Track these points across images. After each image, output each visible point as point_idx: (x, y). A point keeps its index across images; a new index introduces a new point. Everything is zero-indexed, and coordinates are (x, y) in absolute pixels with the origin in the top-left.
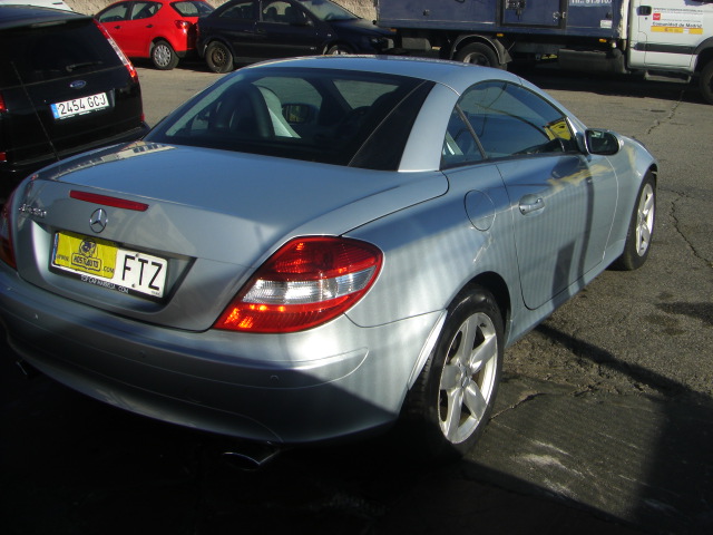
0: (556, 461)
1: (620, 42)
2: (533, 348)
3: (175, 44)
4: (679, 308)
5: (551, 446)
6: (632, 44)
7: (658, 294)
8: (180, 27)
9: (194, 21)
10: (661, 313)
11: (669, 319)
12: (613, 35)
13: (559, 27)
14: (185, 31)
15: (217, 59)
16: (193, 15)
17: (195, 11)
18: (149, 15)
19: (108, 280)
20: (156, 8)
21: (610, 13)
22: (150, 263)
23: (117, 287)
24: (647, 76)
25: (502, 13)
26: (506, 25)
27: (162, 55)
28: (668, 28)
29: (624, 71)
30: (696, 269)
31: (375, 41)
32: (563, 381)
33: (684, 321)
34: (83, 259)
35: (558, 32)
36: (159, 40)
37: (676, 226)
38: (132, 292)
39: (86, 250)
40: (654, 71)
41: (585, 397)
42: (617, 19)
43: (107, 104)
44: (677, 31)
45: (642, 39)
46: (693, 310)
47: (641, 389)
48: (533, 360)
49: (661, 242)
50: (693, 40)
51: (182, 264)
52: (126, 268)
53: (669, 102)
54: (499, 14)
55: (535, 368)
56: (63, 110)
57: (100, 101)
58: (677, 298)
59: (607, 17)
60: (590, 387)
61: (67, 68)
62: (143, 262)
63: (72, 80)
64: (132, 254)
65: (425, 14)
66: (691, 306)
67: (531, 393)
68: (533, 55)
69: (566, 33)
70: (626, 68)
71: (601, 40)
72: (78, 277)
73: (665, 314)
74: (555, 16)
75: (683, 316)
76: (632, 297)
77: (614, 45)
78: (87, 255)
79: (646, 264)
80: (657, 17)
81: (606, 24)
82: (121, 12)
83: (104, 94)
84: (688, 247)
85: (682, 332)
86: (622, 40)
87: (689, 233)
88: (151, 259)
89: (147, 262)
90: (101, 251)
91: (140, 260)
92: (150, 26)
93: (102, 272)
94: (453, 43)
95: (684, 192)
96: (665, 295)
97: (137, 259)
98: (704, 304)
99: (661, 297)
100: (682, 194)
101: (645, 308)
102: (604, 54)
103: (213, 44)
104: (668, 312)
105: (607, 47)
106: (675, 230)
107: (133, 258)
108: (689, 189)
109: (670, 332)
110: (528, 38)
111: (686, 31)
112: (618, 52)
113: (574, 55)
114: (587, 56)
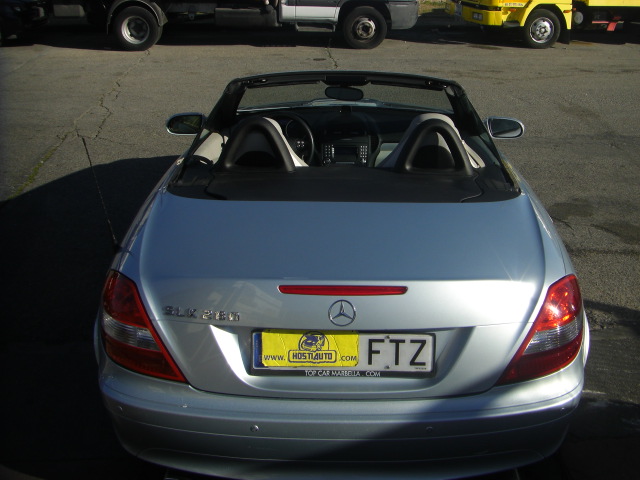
19: (349, 368)
22: (408, 342)
23: (363, 372)
24: (298, 27)
29: (277, 25)
34: (306, 354)
38: (386, 373)
39: (310, 345)
40: (303, 22)
52: (372, 352)
53: (319, 48)
62: (398, 342)
64: (380, 336)
70: (278, 22)
72: (301, 373)
77: (267, 2)
78: (313, 348)
88: (408, 337)
89: (403, 341)
90: (334, 341)
91: (392, 341)
93: (340, 362)
94: (109, 8)
97: (387, 341)
102: (258, 10)
105: (260, 4)
107: (382, 341)
112: (271, 8)
113: (230, 13)
114: (242, 13)
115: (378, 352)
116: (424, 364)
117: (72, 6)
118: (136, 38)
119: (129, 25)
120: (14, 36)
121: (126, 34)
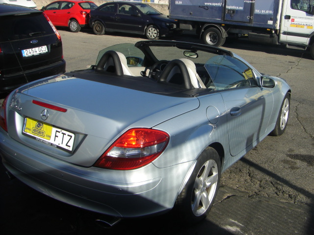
0: (238, 229)
1: (276, 31)
2: (231, 173)
3: (80, 21)
4: (296, 157)
5: (236, 222)
6: (282, 32)
7: (288, 149)
8: (82, 14)
9: (89, 11)
10: (289, 159)
11: (292, 162)
12: (273, 28)
13: (249, 23)
14: (84, 16)
15: (98, 29)
16: (88, 9)
17: (89, 7)
18: (69, 8)
19: (48, 141)
20: (72, 4)
21: (272, 17)
22: (67, 135)
23: (52, 144)
24: (287, 46)
25: (224, 15)
26: (226, 20)
27: (74, 25)
28: (297, 25)
29: (277, 43)
30: (305, 138)
31: (168, 24)
32: (243, 190)
33: (299, 163)
34: (37, 130)
35: (249, 25)
36: (72, 19)
37: (297, 118)
38: (58, 147)
39: (38, 127)
40: (290, 44)
41: (253, 198)
42: (275, 20)
43: (47, 51)
44: (301, 27)
45: (286, 30)
46: (303, 158)
47: (278, 195)
48: (230, 178)
49: (290, 125)
50: (308, 31)
51: (81, 137)
52: (56, 136)
53: (297, 58)
54: (223, 16)
55: (231, 182)
56: (27, 53)
57: (44, 49)
58: (296, 152)
59: (271, 19)
60: (255, 192)
61: (30, 34)
62: (64, 134)
63: (31, 40)
64: (59, 130)
65: (190, 14)
66: (302, 156)
67: (229, 195)
68: (237, 34)
69: (252, 25)
70: (278, 42)
71: (268, 29)
72: (35, 138)
73: (290, 159)
74: (248, 18)
75: (298, 161)
76: (276, 150)
77: (273, 32)
78: (39, 129)
79: (283, 135)
80: (293, 20)
81: (270, 22)
82: (57, 6)
83: (46, 46)
84: (302, 128)
85: (298, 168)
86: (277, 30)
87: (303, 121)
88: (67, 133)
89: (65, 134)
90: (45, 128)
92: (69, 13)
93: (45, 137)
94: (202, 27)
95: (302, 101)
96: (291, 150)
97: (61, 132)
98: (308, 155)
99: (289, 151)
100: (300, 102)
101: (282, 156)
102: (269, 35)
103: (96, 22)
104: (292, 158)
105: (270, 32)
106: (297, 119)
107: (59, 132)
108: (304, 100)
109: (293, 168)
110: (235, 27)
111: (305, 27)
112: (275, 35)
113: (256, 35)
114: (261, 36)
115: (57, 137)
116: (69, 146)
117: (187, 25)
118: (212, 42)
119: (210, 36)
120: (164, 36)
121: (208, 39)
